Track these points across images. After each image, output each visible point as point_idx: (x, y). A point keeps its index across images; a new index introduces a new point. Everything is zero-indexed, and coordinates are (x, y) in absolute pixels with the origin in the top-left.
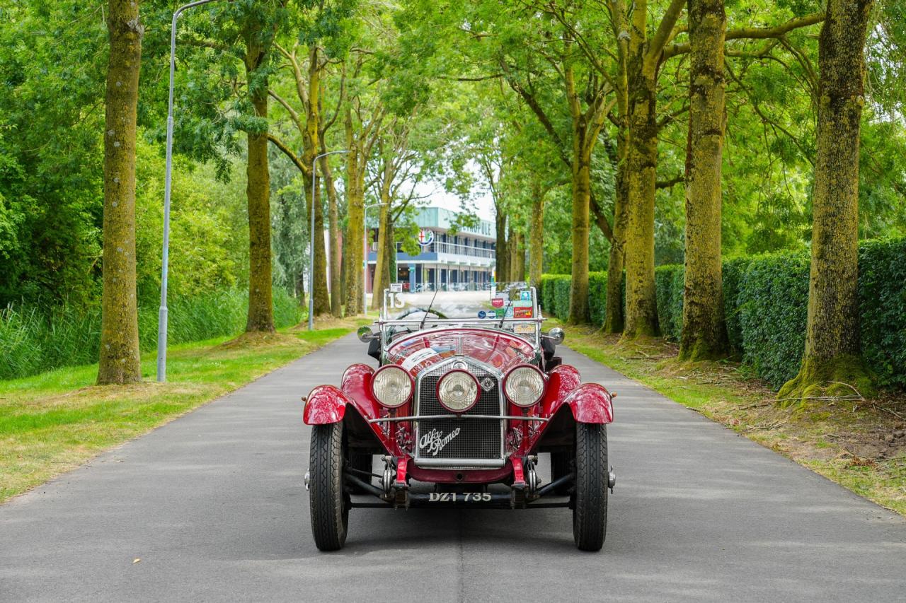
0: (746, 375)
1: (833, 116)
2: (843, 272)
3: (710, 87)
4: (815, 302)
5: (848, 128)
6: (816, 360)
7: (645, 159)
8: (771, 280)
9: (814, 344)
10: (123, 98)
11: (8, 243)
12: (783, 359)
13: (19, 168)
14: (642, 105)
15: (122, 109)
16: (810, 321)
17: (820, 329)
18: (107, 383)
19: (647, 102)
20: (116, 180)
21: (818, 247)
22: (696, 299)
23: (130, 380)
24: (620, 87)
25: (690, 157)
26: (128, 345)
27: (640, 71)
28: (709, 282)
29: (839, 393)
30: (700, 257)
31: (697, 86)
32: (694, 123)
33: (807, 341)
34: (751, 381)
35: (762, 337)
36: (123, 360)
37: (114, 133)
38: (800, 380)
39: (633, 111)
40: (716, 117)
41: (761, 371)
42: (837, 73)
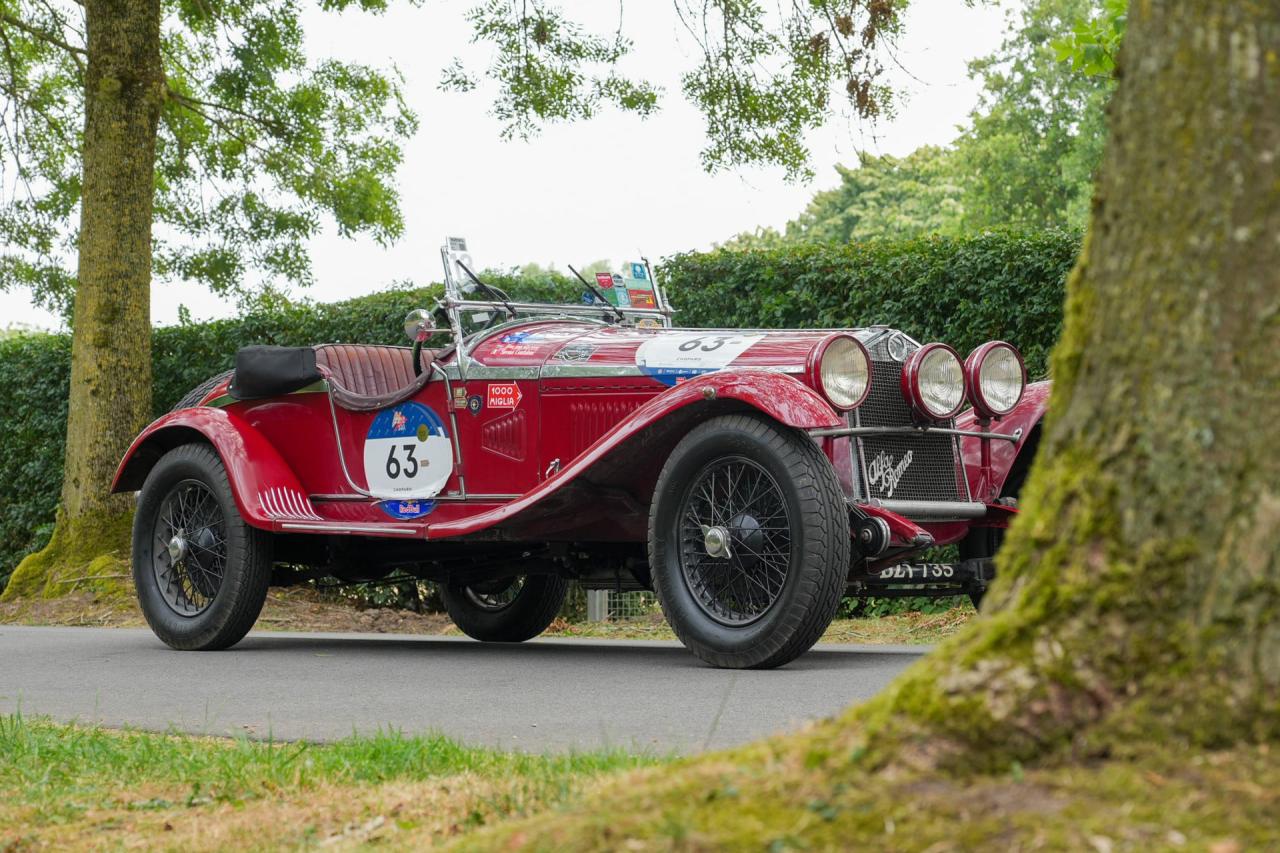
1: (124, 112)
2: (141, 369)
42: (130, 42)
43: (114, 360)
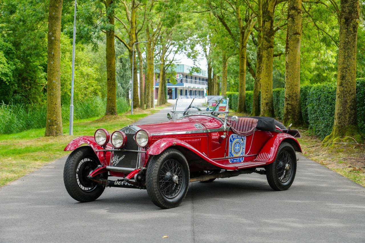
0: (310, 133)
1: (346, 27)
2: (350, 91)
3: (296, 15)
4: (338, 104)
5: (352, 32)
6: (339, 127)
7: (269, 45)
8: (320, 95)
9: (338, 121)
10: (55, 19)
11: (8, 78)
12: (325, 127)
13: (13, 48)
14: (268, 22)
15: (55, 24)
16: (336, 111)
17: (340, 115)
18: (49, 136)
19: (270, 21)
20: (53, 53)
21: (339, 81)
22: (290, 102)
23: (58, 134)
24: (259, 15)
25: (287, 44)
26: (58, 120)
27: (267, 8)
28: (295, 95)
29: (348, 141)
30: (291, 85)
31: (290, 15)
32: (289, 30)
33: (335, 119)
34: (312, 136)
35: (316, 118)
36: (55, 127)
37: (51, 34)
38: (332, 136)
39: (264, 25)
40: (298, 28)
41: (316, 132)
42: (348, 9)
43: (343, 89)
